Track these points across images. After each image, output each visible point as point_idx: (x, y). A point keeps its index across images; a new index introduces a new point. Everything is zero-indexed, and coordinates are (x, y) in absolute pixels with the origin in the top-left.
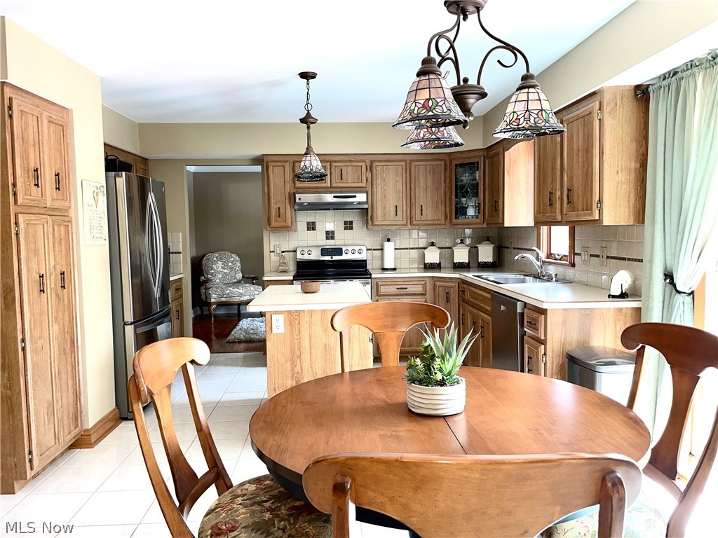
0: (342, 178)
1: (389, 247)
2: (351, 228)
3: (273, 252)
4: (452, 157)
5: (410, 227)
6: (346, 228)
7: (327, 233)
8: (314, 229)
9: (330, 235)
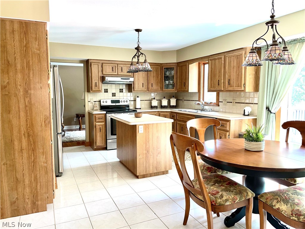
0: (122, 71)
1: (138, 100)
2: (122, 92)
3: (90, 102)
4: (163, 65)
5: (148, 92)
6: (120, 92)
7: (113, 94)
8: (107, 92)
9: (114, 95)
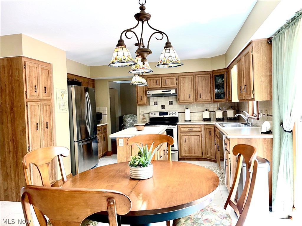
0: (166, 84)
1: (187, 112)
2: (172, 104)
3: (141, 114)
4: (213, 72)
5: (195, 103)
6: (169, 104)
7: (162, 106)
8: (157, 104)
9: (163, 107)
